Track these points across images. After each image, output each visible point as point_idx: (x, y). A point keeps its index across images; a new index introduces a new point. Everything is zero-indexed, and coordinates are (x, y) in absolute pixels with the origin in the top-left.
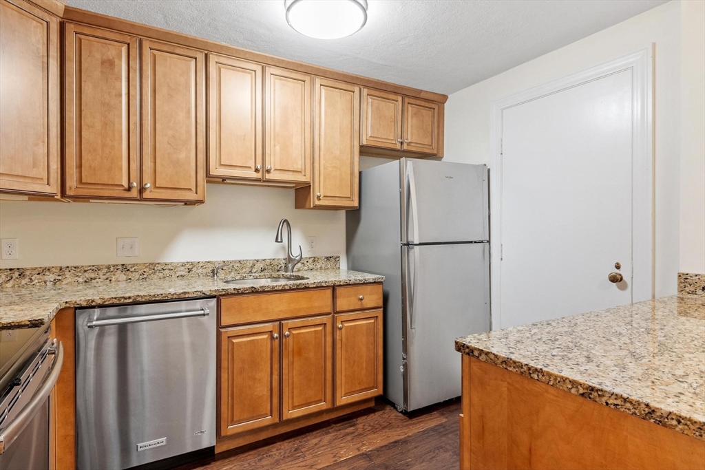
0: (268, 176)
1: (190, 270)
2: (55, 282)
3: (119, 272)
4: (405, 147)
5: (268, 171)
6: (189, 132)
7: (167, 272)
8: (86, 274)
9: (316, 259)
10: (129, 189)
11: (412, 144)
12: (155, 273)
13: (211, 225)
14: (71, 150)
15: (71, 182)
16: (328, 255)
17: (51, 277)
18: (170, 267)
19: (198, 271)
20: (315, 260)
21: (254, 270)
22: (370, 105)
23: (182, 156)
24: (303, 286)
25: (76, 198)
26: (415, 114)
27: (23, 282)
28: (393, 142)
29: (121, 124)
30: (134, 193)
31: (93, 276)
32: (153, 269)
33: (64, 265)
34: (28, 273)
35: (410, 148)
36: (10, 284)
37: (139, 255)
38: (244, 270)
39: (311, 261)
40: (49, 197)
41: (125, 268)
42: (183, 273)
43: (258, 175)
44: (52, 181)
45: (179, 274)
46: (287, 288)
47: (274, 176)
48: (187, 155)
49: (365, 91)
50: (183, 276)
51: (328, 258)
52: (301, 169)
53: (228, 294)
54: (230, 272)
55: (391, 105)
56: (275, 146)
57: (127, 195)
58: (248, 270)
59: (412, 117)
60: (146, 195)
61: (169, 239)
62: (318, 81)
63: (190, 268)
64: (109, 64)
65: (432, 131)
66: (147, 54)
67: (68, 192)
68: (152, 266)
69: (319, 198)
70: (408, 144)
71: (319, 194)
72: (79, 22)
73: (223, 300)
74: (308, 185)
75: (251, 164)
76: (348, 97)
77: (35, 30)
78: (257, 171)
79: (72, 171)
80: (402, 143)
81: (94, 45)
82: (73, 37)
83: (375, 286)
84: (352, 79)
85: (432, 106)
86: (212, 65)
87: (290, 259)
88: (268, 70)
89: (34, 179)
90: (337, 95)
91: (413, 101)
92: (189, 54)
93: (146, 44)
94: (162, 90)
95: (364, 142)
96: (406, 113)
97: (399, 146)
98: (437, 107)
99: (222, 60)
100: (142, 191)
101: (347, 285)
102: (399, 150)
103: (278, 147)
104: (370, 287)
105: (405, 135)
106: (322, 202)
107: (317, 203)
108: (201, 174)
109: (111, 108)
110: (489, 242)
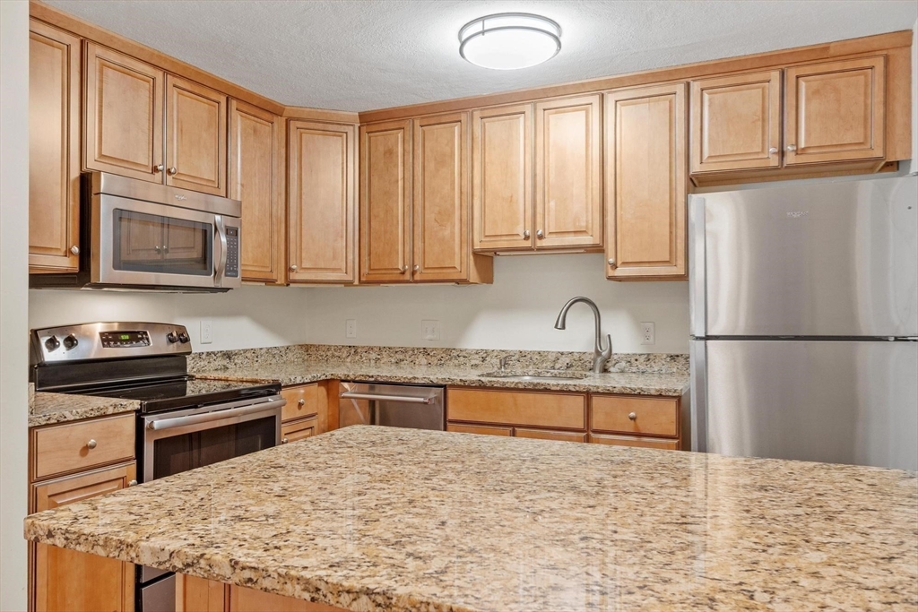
0: (540, 243)
1: (484, 360)
2: (377, 360)
3: (421, 355)
4: (790, 159)
5: (541, 237)
6: (453, 205)
7: (462, 359)
8: (397, 355)
9: (651, 357)
10: (403, 273)
11: (811, 151)
12: (450, 359)
13: (508, 306)
14: (365, 240)
15: (365, 270)
16: (674, 353)
17: (373, 355)
18: (464, 354)
19: (493, 361)
20: (649, 358)
21: (557, 366)
22: (708, 105)
23: (447, 233)
24: (542, 387)
25: (368, 282)
26: (817, 92)
27: (357, 358)
28: (760, 156)
29: (398, 209)
30: (407, 276)
31: (401, 357)
32: (450, 354)
33: (382, 345)
34: (359, 350)
35: (802, 159)
36: (349, 360)
37: (436, 339)
38: (545, 365)
39: (642, 359)
40: (348, 284)
41: (426, 352)
42: (477, 362)
43: (528, 244)
44: (350, 270)
45: (473, 362)
46: (520, 386)
47: (548, 242)
48: (454, 230)
49: (696, 88)
50: (476, 365)
51: (673, 358)
52: (587, 226)
54: (527, 366)
55: (755, 93)
56: (549, 202)
57: (401, 278)
58: (549, 364)
59: (808, 100)
60: (417, 277)
61: (466, 323)
62: (611, 97)
63: (485, 355)
64: (390, 153)
65: (867, 113)
66: (419, 131)
67: (363, 279)
68: (448, 351)
69: (615, 266)
70: (797, 152)
71: (611, 260)
72: (370, 121)
73: (451, 392)
74: (598, 249)
75: (520, 230)
76: (663, 104)
77: (335, 144)
78: (527, 238)
79: (365, 258)
80: (782, 153)
81: (379, 139)
82: (365, 137)
83: (662, 402)
84: (669, 76)
85: (866, 63)
86: (477, 123)
87: (598, 353)
88: (541, 106)
89: (334, 270)
90: (643, 108)
91: (808, 70)
92: (455, 118)
93: (417, 123)
94: (431, 166)
95: (696, 168)
96: (790, 100)
97: (774, 161)
98: (879, 63)
99: (487, 113)
100: (413, 273)
101: (609, 394)
102: (775, 168)
103: (552, 204)
104: (650, 403)
105: (789, 137)
106: (621, 271)
107: (611, 273)
108: (467, 250)
109: (390, 194)
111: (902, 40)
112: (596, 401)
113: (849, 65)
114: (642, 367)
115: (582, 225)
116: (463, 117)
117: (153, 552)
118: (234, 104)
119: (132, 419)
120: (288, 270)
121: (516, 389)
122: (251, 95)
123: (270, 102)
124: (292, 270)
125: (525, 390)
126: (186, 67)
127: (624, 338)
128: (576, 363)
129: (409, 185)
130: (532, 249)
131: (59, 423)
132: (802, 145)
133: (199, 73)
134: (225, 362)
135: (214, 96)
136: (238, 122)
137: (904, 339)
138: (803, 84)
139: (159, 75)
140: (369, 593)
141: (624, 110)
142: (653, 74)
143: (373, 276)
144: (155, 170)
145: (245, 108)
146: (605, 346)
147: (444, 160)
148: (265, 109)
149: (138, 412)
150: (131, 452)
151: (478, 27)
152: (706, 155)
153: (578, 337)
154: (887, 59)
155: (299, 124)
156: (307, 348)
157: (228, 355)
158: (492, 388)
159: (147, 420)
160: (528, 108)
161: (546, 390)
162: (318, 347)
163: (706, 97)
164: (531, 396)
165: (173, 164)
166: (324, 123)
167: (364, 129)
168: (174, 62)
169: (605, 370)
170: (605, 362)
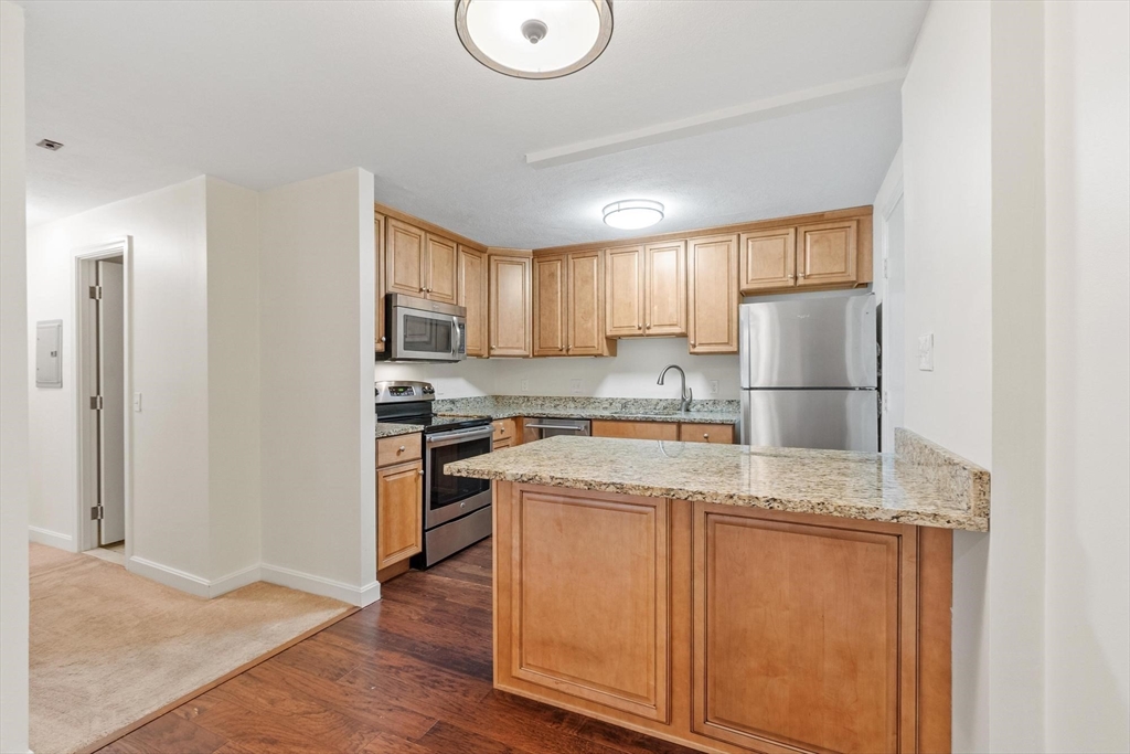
0: (648, 332)
1: (611, 404)
2: (542, 404)
3: (570, 401)
4: (801, 281)
5: (648, 328)
6: (593, 309)
7: (597, 403)
8: (555, 402)
9: (716, 402)
10: (561, 350)
11: (813, 277)
12: (590, 404)
13: (626, 370)
14: (536, 329)
15: (536, 348)
16: (730, 399)
17: (540, 402)
18: (598, 401)
21: (658, 407)
22: (752, 248)
23: (589, 325)
24: (650, 420)
25: (539, 356)
26: (817, 241)
27: (529, 403)
28: (783, 280)
29: (558, 310)
30: (564, 352)
31: (558, 403)
32: (589, 401)
33: (545, 396)
34: (531, 399)
35: (808, 282)
36: (524, 405)
37: (580, 392)
38: (650, 407)
39: (710, 403)
40: (527, 357)
41: (573, 400)
42: (607, 405)
43: (640, 332)
44: (527, 348)
45: (605, 405)
46: (637, 419)
47: (653, 331)
48: (593, 323)
49: (744, 237)
50: (607, 407)
51: (730, 402)
52: (677, 322)
53: (596, 419)
54: (639, 408)
55: (778, 242)
56: (653, 306)
57: (560, 353)
58: (653, 407)
59: (812, 246)
60: (570, 353)
61: (599, 381)
62: (691, 243)
63: (611, 402)
64: (552, 275)
65: (846, 255)
66: (571, 261)
67: (535, 354)
69: (694, 346)
70: (805, 277)
71: (692, 342)
72: (541, 256)
73: (594, 423)
74: (684, 335)
75: (635, 324)
76: (724, 248)
77: (519, 269)
78: (640, 328)
79: (537, 341)
80: (796, 278)
81: (546, 268)
82: (537, 265)
83: (724, 427)
84: (728, 230)
85: (847, 224)
86: (609, 257)
87: (684, 400)
88: (648, 248)
89: (517, 348)
90: (711, 249)
91: (812, 228)
92: (594, 253)
93: (570, 257)
94: (578, 284)
95: (744, 286)
96: (801, 244)
97: (791, 283)
98: (854, 224)
99: (614, 251)
100: (568, 350)
101: (692, 423)
102: (792, 287)
103: (656, 308)
104: (717, 428)
105: (800, 269)
106: (698, 349)
107: (692, 350)
108: (602, 336)
109: (552, 301)
110: (879, 389)
111: (868, 211)
112: (684, 427)
113: (836, 225)
114: (711, 408)
115: (674, 321)
116: (599, 253)
117: (513, 475)
118: (461, 247)
119: (420, 435)
120: (490, 348)
121: (635, 421)
122: (470, 241)
123: (479, 245)
124: (492, 349)
125: (641, 421)
126: (436, 228)
127: (699, 390)
128: (671, 405)
129: (565, 295)
130: (643, 335)
131: (388, 436)
132: (808, 273)
133: (443, 231)
134: (451, 406)
135: (450, 243)
136: (463, 258)
137: (864, 389)
138: (808, 237)
139: (423, 234)
140: (613, 484)
141: (701, 251)
142: (718, 229)
143: (543, 352)
144: (421, 290)
145: (466, 250)
146: (688, 395)
147: (587, 280)
148: (477, 250)
149: (423, 432)
150: (420, 456)
151: (615, 207)
152: (750, 279)
153: (671, 390)
154: (858, 221)
155: (496, 258)
156: (496, 398)
157: (453, 402)
158: (620, 420)
159: (428, 437)
160: (640, 248)
161: (653, 421)
162: (503, 397)
163: (750, 243)
164: (644, 425)
165: (430, 287)
166: (510, 257)
167: (536, 260)
168: (430, 226)
169: (688, 410)
170: (687, 405)
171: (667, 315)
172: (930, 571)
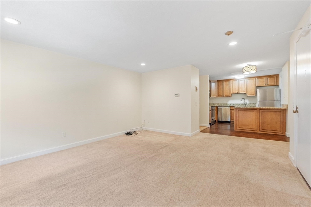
4: (267, 85)
6: (229, 89)
8: (220, 104)
10: (222, 96)
11: (269, 84)
14: (218, 93)
17: (216, 104)
20: (250, 104)
21: (240, 105)
22: (258, 80)
23: (228, 92)
26: (270, 79)
32: (226, 104)
38: (238, 105)
40: (216, 97)
41: (223, 104)
47: (240, 93)
48: (229, 92)
49: (257, 78)
51: (253, 104)
53: (231, 106)
55: (263, 79)
56: (240, 89)
62: (247, 79)
63: (230, 104)
65: (275, 81)
66: (224, 82)
69: (247, 95)
72: (218, 81)
74: (246, 93)
76: (253, 80)
77: (215, 83)
80: (266, 85)
81: (219, 83)
82: (218, 83)
84: (254, 77)
86: (232, 81)
90: (251, 80)
91: (269, 77)
94: (226, 85)
95: (257, 86)
96: (267, 80)
97: (265, 85)
98: (276, 77)
100: (224, 96)
105: (267, 83)
108: (230, 94)
109: (221, 88)
110: (280, 101)
111: (278, 75)
113: (273, 77)
116: (230, 81)
124: (211, 96)
127: (247, 102)
128: (243, 105)
129: (223, 87)
130: (238, 93)
137: (278, 101)
141: (248, 80)
142: (252, 77)
143: (218, 96)
149: (211, 107)
153: (242, 102)
155: (211, 82)
160: (238, 80)
166: (214, 81)
170: (245, 104)
171: (243, 90)
172: (284, 114)
